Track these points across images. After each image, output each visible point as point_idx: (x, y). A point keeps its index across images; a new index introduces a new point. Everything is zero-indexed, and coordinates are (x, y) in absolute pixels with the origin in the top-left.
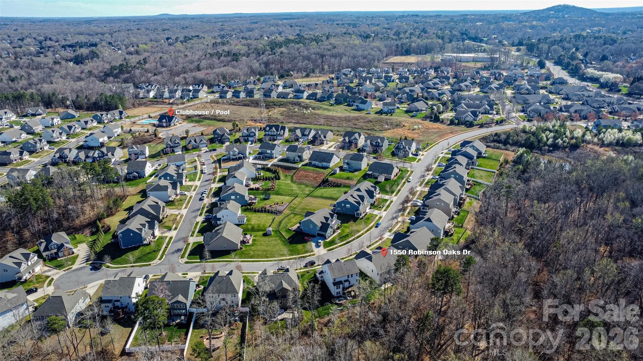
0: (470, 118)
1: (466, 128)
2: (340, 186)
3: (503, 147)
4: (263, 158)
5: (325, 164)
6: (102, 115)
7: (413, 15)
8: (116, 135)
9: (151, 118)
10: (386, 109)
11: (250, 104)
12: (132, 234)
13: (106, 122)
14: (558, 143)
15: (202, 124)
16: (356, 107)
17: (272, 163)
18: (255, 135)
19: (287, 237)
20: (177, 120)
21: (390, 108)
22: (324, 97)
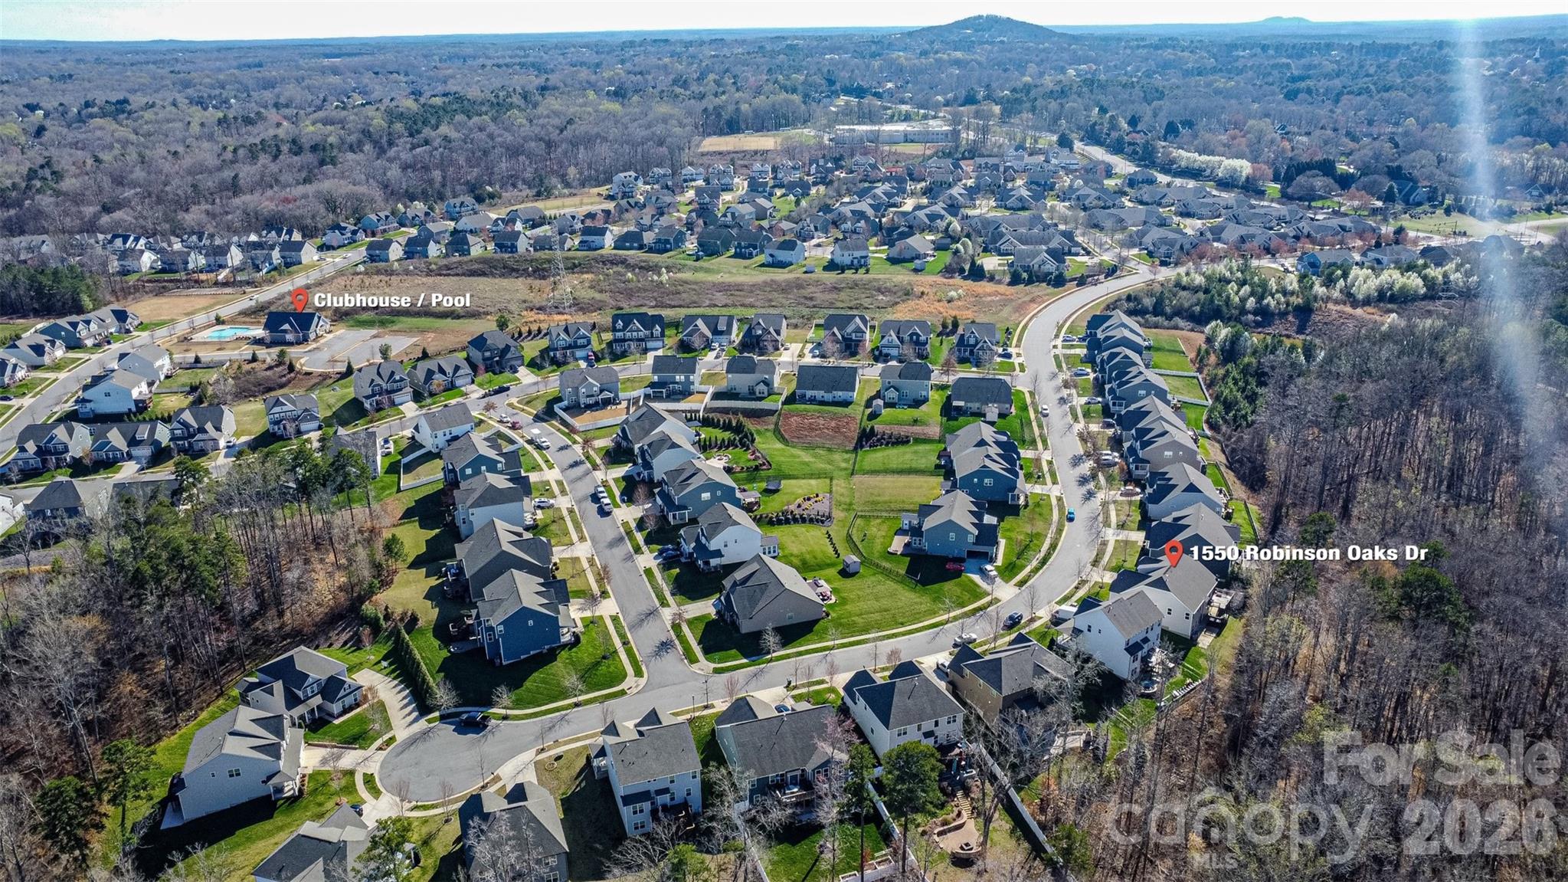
0: (1051, 266)
1: (1051, 290)
2: (908, 442)
3: (1166, 323)
4: (668, 396)
5: (840, 395)
6: (74, 325)
7: (655, 41)
8: (162, 377)
9: (223, 323)
10: (841, 259)
11: (488, 270)
12: (531, 623)
13: (89, 343)
14: (1268, 305)
15: (395, 328)
16: (770, 259)
17: (702, 405)
18: (589, 342)
19: (903, 572)
20: (321, 322)
21: (857, 254)
22: (667, 241)
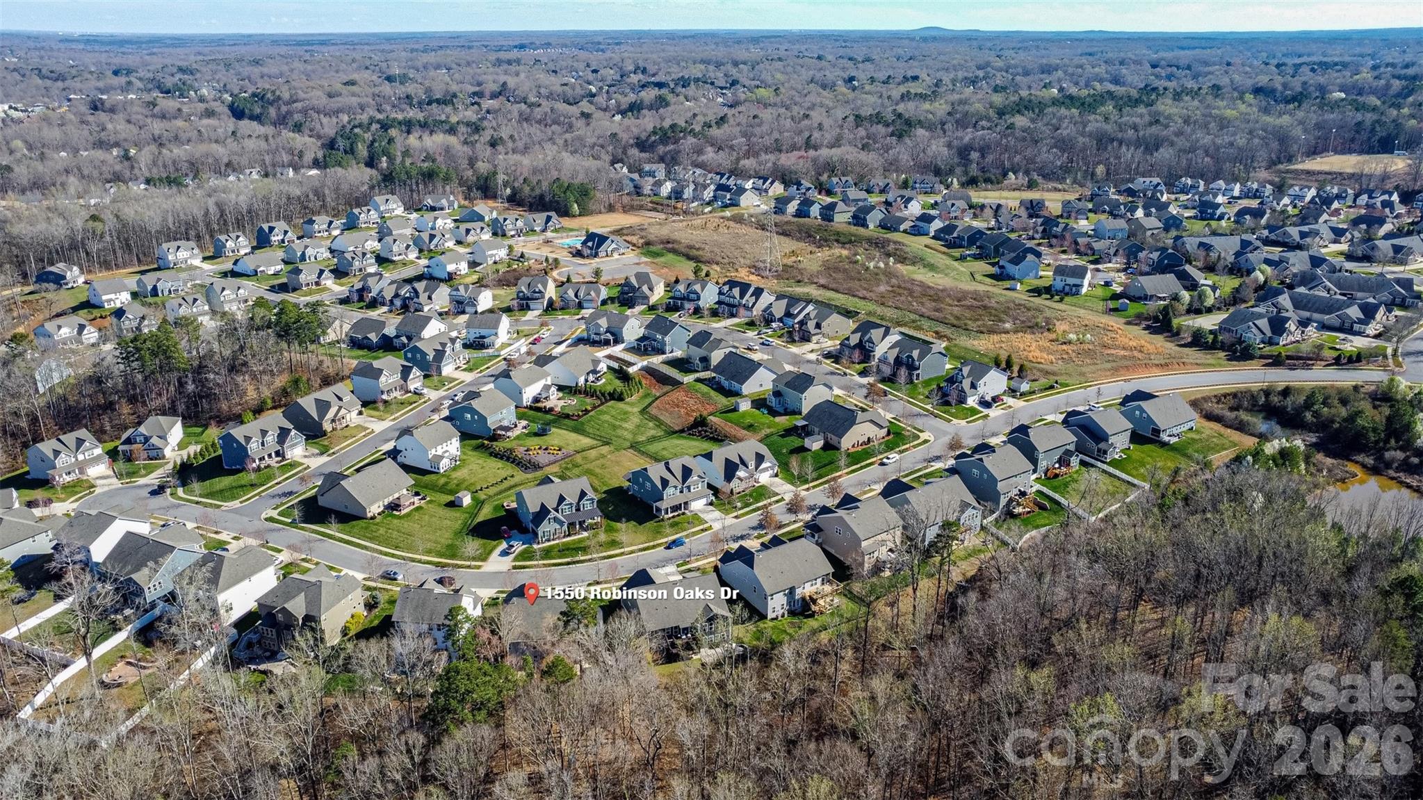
4: (646, 350)
5: (735, 385)
8: (490, 262)
10: (1059, 284)
12: (235, 445)
15: (657, 260)
16: (999, 271)
17: (645, 363)
18: (699, 298)
19: (480, 520)
20: (614, 246)
21: (1071, 281)
22: (963, 239)
